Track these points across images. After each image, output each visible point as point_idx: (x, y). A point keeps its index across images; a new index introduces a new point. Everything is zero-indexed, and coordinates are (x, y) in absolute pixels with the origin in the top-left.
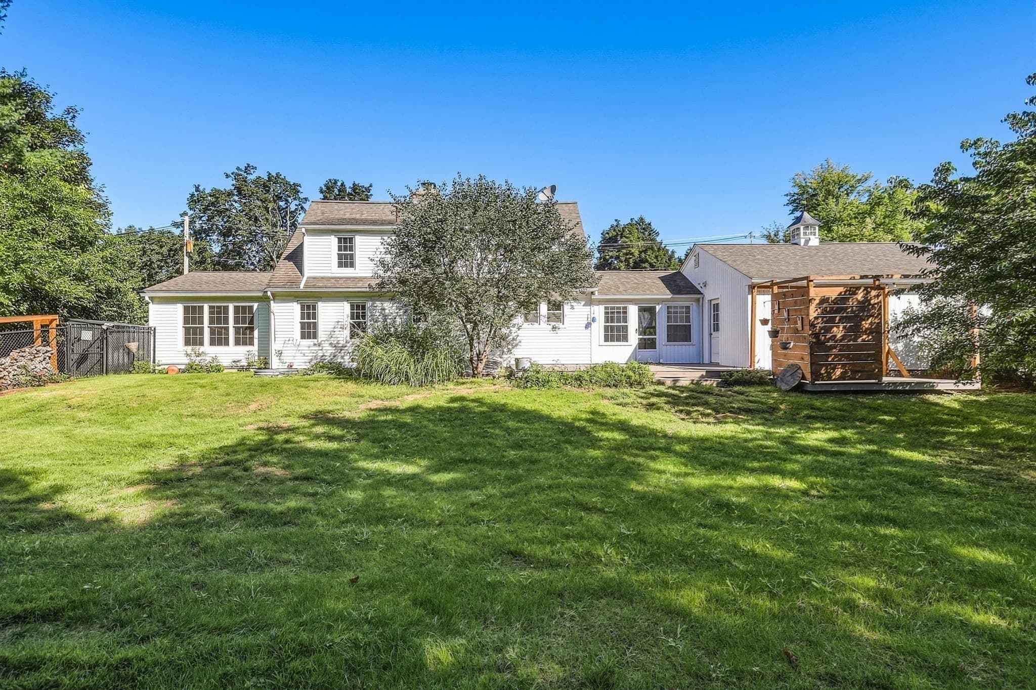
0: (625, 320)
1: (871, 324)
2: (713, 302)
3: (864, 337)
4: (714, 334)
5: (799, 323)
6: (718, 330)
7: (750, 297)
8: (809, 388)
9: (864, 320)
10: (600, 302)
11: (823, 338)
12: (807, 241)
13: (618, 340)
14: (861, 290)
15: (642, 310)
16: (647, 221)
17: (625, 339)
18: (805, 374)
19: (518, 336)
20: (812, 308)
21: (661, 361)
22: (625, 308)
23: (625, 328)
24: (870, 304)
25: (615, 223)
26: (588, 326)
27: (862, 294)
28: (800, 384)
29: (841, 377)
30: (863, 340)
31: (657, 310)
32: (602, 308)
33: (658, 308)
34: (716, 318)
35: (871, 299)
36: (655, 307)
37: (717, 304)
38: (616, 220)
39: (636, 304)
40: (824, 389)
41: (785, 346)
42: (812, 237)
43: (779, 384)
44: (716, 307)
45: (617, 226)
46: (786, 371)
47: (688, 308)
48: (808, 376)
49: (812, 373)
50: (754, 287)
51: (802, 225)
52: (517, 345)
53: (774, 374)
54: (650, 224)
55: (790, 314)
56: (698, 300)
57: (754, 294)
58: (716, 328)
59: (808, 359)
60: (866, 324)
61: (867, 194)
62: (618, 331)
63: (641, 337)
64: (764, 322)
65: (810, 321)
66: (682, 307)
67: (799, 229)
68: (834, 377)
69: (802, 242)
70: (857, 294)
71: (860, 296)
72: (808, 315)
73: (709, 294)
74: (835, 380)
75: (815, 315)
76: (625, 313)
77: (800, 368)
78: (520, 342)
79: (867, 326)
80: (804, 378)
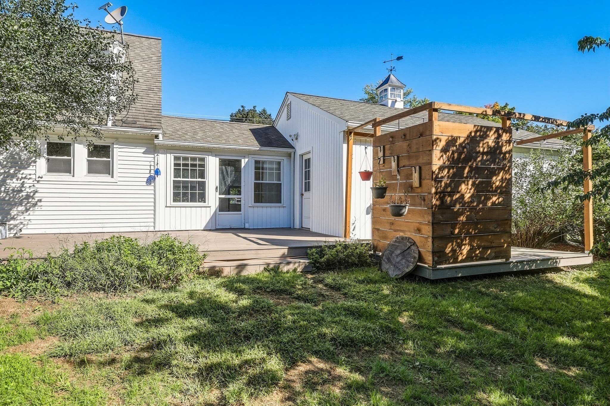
0: (202, 175)
1: (502, 180)
2: (305, 157)
3: (494, 199)
4: (306, 194)
5: (416, 176)
6: (309, 190)
7: (345, 146)
8: (429, 275)
9: (495, 175)
10: (167, 149)
11: (449, 199)
12: (394, 102)
13: (193, 200)
14: (492, 132)
15: (224, 163)
16: (268, 113)
17: (202, 198)
18: (423, 254)
19: (36, 192)
20: (436, 153)
21: (247, 226)
22: (203, 160)
23: (202, 185)
24: (501, 153)
25: (242, 109)
26: (151, 180)
27: (493, 137)
28: (417, 268)
29: (469, 257)
30: (494, 204)
31: (243, 165)
32: (170, 158)
33: (244, 162)
34: (307, 175)
35: (502, 146)
36: (239, 161)
37: (309, 159)
38: (242, 107)
39: (216, 156)
40: (449, 275)
41: (397, 212)
42: (398, 99)
43: (385, 266)
44: (308, 162)
45: (243, 111)
46: (393, 247)
47: (279, 163)
48: (429, 258)
49: (434, 253)
50: (351, 133)
51: (390, 86)
52: (35, 205)
53: (375, 248)
54: (270, 115)
55: (401, 164)
56: (289, 155)
57: (351, 142)
58: (308, 188)
59: (427, 230)
60: (497, 180)
61: (409, 104)
62: (193, 188)
63: (223, 196)
64: (366, 176)
65: (433, 173)
66: (271, 162)
67: (386, 90)
68: (460, 258)
69: (390, 102)
70: (488, 136)
71: (491, 140)
72: (430, 163)
73: (301, 148)
74: (462, 261)
75: (441, 163)
76: (203, 166)
77: (414, 244)
78: (40, 201)
79: (497, 183)
80: (421, 259)
